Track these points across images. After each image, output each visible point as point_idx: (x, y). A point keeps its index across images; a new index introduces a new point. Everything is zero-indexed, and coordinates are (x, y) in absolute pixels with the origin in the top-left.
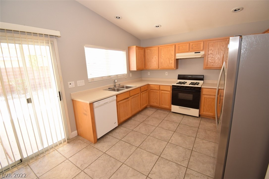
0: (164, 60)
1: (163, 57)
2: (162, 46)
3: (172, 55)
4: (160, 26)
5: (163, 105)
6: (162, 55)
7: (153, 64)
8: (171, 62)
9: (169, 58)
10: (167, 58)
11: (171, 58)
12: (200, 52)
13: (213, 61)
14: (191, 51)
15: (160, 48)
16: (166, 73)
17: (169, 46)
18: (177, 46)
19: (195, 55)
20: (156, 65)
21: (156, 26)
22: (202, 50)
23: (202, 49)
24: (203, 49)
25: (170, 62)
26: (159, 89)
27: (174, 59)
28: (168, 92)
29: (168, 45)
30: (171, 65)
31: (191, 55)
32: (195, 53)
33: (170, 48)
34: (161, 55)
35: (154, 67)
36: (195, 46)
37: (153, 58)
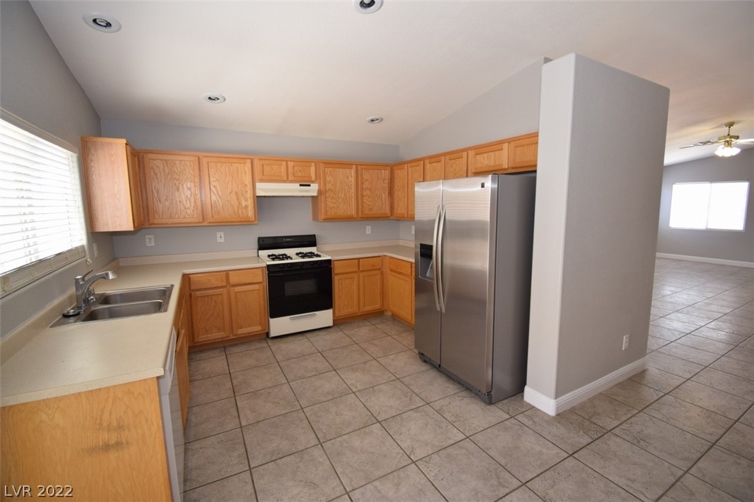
0: (220, 197)
1: (214, 186)
2: (210, 157)
3: (246, 186)
4: (221, 99)
5: (241, 328)
6: (213, 184)
7: (182, 208)
8: (244, 203)
9: (236, 193)
10: (231, 192)
11: (242, 194)
12: (309, 185)
13: (335, 206)
14: (292, 182)
15: (204, 161)
16: (219, 236)
17: (236, 160)
18: (256, 162)
19: (301, 191)
20: (193, 211)
21: (210, 98)
22: (313, 182)
23: (313, 179)
24: (316, 179)
25: (240, 204)
26: (224, 284)
27: (252, 197)
28: (257, 287)
29: (231, 156)
30: (244, 211)
31: (292, 189)
32: (301, 185)
33: (237, 164)
34: (210, 183)
35: (185, 218)
36: (300, 171)
37: (178, 190)
